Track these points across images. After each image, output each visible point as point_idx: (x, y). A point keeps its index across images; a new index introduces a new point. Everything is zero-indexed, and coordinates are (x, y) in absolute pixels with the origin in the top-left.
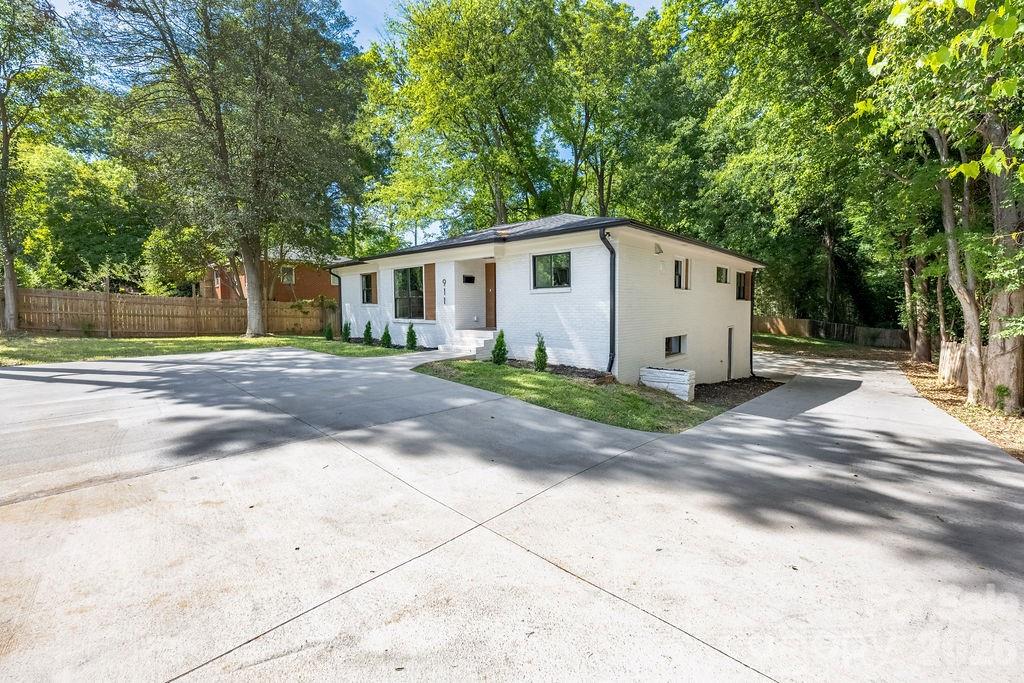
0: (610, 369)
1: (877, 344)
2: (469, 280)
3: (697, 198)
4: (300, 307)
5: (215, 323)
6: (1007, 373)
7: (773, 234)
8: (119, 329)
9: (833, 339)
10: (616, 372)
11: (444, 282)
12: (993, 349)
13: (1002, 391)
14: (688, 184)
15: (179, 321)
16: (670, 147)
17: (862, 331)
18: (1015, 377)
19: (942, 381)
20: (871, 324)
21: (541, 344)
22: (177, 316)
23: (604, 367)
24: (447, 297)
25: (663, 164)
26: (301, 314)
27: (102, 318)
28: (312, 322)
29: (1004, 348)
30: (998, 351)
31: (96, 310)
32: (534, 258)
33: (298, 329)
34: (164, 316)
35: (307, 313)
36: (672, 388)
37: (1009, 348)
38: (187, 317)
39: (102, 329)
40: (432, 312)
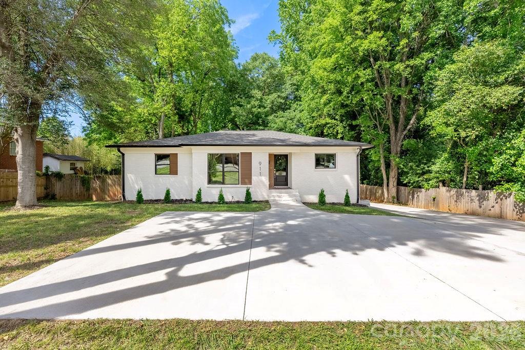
0: (358, 202)
11: (260, 163)
13: (394, 197)
18: (396, 193)
21: (347, 193)
23: (355, 201)
24: (262, 172)
30: (392, 186)
32: (315, 155)
37: (395, 185)
40: (247, 181)
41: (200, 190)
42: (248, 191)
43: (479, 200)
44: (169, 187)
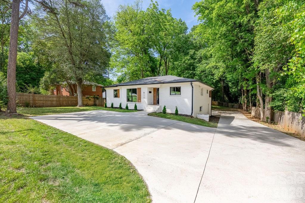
0: (192, 114)
1: (234, 107)
2: (150, 92)
3: (195, 71)
4: (88, 98)
5: (65, 103)
6: (269, 114)
7: (214, 81)
8: (37, 105)
9: (223, 106)
10: (193, 115)
11: (144, 93)
12: (266, 109)
13: (268, 118)
14: (192, 67)
15: (54, 102)
16: (188, 57)
17: (230, 104)
18: (270, 115)
19: (252, 116)
20: (232, 103)
21: (177, 109)
22: (54, 101)
23: (190, 114)
24: (145, 96)
25: (186, 62)
26: (89, 100)
27: (31, 102)
28: (91, 102)
29: (268, 109)
30: (267, 109)
31: (29, 99)
32: (170, 88)
33: (88, 104)
34: (50, 101)
35: (90, 100)
36: (204, 119)
37: (269, 109)
38: (57, 101)
39: (31, 105)
40: (139, 101)
41: (121, 103)
42: (135, 105)
43: (302, 122)
44: (113, 102)
